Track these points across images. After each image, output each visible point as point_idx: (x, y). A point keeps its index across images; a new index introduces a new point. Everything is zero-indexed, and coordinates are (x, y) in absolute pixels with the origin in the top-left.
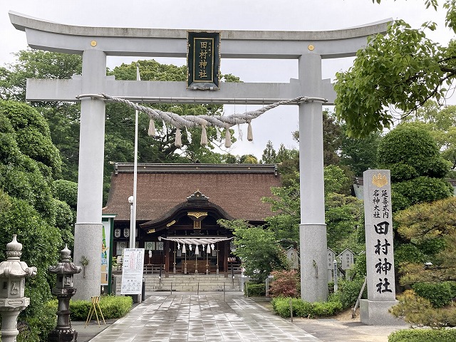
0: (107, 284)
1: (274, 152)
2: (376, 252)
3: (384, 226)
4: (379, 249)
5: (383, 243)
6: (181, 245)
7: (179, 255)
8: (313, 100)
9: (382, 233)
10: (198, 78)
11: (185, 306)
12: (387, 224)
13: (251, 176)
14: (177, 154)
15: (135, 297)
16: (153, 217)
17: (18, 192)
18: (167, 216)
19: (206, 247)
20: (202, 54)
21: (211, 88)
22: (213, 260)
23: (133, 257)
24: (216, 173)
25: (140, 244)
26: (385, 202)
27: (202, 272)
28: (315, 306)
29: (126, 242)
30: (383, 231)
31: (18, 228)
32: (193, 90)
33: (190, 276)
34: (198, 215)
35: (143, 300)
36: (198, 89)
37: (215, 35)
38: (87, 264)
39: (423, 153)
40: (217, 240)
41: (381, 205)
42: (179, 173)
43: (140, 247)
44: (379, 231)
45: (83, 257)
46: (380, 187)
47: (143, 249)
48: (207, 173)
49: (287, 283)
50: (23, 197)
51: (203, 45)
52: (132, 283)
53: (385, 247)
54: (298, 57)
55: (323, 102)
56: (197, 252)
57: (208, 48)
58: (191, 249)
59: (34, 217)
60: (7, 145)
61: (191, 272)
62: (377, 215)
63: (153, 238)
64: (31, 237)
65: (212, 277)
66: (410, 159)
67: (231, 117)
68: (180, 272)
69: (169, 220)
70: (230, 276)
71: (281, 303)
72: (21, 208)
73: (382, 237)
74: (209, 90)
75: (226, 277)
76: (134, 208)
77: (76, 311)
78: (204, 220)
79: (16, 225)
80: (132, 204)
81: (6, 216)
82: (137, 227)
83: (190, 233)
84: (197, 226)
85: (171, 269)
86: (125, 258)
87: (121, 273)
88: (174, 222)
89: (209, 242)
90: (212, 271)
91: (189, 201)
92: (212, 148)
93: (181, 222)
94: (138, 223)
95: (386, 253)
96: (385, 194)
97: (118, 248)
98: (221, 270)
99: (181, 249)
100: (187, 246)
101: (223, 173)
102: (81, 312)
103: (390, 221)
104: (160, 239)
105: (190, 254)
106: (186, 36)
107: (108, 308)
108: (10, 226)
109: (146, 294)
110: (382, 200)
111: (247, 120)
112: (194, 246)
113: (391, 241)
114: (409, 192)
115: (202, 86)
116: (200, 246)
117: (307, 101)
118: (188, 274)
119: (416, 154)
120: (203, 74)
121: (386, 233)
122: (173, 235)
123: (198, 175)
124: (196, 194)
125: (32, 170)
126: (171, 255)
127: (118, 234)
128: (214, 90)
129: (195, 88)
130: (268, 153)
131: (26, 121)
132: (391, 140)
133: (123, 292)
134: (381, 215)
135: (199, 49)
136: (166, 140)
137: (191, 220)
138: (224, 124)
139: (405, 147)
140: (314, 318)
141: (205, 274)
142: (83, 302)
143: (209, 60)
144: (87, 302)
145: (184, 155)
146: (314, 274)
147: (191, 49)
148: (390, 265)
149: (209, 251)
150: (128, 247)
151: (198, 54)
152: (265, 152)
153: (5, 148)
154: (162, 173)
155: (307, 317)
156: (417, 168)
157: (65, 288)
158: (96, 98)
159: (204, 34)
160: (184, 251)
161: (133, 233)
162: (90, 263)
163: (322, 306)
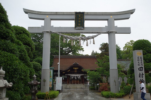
0: (52, 87)
1: (94, 53)
2: (139, 77)
3: (141, 68)
4: (140, 76)
5: (141, 74)
6: (72, 76)
7: (71, 79)
8: (113, 32)
9: (141, 71)
10: (78, 26)
11: (74, 93)
12: (142, 68)
13: (89, 59)
14: (69, 54)
15: (59, 91)
16: (64, 69)
17: (11, 51)
18: (68, 69)
19: (78, 77)
20: (79, 19)
21: (82, 29)
22: (80, 80)
23: (59, 79)
24: (80, 58)
25: (61, 76)
26: (141, 60)
27: (77, 83)
28: (116, 94)
29: (57, 76)
30: (141, 70)
31: (8, 65)
32: (76, 29)
33: (74, 85)
34: (76, 69)
35: (62, 91)
36: (78, 29)
37: (83, 13)
38: (45, 81)
39: (148, 47)
40: (81, 75)
41: (140, 62)
42: (71, 58)
43: (61, 77)
44: (140, 70)
45: (44, 79)
46: (140, 56)
47: (62, 77)
48: (78, 58)
49: (105, 87)
50: (14, 53)
51: (80, 16)
52: (59, 87)
53: (142, 75)
54: (107, 20)
55: (115, 32)
56: (76, 78)
57: (81, 17)
58: (74, 77)
59: (17, 61)
60: (8, 33)
61: (74, 83)
62: (139, 65)
63: (64, 75)
64: (14, 69)
65: (80, 85)
66: (144, 48)
67: (88, 37)
68: (71, 83)
69: (68, 70)
70: (84, 84)
71: (105, 93)
72: (11, 57)
73: (141, 72)
74: (81, 29)
75: (83, 85)
76: (59, 66)
77: (41, 96)
78: (77, 70)
79: (7, 64)
80: (58, 65)
81: (2, 60)
82: (60, 72)
83: (74, 73)
84: (76, 71)
85: (69, 83)
86: (57, 80)
87: (56, 84)
88: (70, 70)
89: (79, 76)
90: (80, 83)
91: (74, 65)
92: (78, 52)
93: (71, 70)
94: (60, 70)
95: (142, 77)
96: (141, 58)
97: (55, 77)
98: (82, 83)
99: (72, 77)
100: (73, 77)
101: (82, 58)
102: (43, 96)
103: (143, 67)
104: (66, 75)
105: (74, 79)
106: (74, 14)
107: (51, 95)
108: (4, 64)
109: (63, 89)
110: (140, 60)
111: (93, 37)
112: (75, 77)
113: (144, 73)
114: (145, 58)
115: (79, 28)
116: (77, 77)
117: (111, 32)
118: (73, 84)
119: (146, 47)
120: (79, 25)
121: (142, 70)
122: (69, 74)
123: (75, 58)
124: (75, 63)
125: (20, 45)
126: (69, 79)
127: (55, 73)
128: (83, 29)
129: (77, 29)
130: (93, 53)
131: (22, 32)
132: (137, 43)
133: (56, 89)
134: (140, 65)
135: (78, 17)
136: (67, 51)
137: (74, 70)
138: (86, 39)
139: (143, 45)
140: (116, 98)
141: (78, 84)
142: (44, 93)
143: (81, 20)
144: (45, 93)
145: (71, 54)
146: (115, 84)
147: (76, 17)
148: (144, 81)
149: (79, 78)
150: (58, 77)
151: (78, 19)
152: (92, 53)
153: (7, 34)
154: (66, 58)
155: (114, 98)
156: (146, 51)
157: (34, 90)
158: (48, 32)
159: (80, 13)
160: (72, 78)
161: (59, 73)
162: (46, 81)
163: (118, 94)
